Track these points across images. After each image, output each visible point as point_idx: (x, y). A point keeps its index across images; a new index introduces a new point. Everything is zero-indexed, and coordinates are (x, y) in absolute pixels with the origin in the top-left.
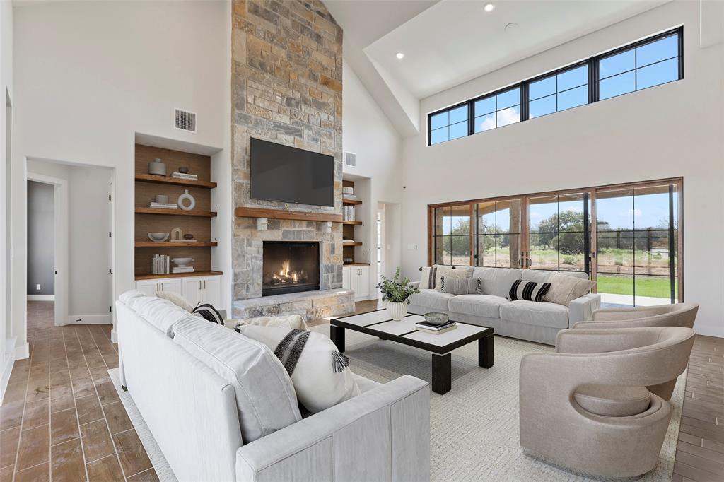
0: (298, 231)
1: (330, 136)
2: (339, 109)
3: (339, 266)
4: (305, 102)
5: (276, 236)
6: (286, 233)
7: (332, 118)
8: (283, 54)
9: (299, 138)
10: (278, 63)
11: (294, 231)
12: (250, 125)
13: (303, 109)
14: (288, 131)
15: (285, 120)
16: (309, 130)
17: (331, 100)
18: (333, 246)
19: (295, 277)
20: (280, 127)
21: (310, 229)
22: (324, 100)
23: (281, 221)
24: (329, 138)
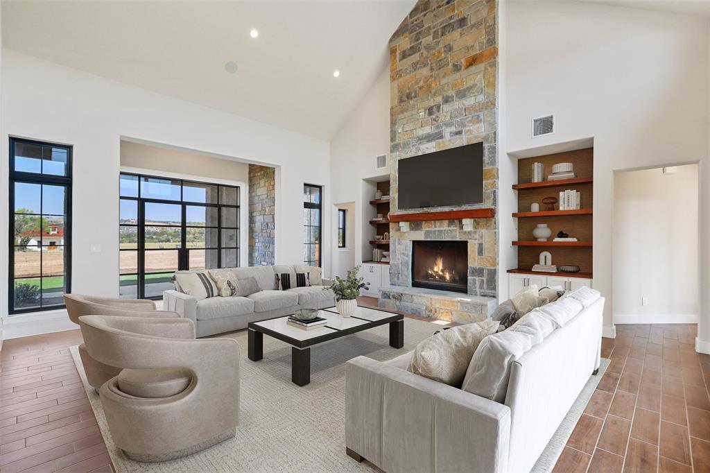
0: (438, 231)
1: (478, 120)
2: (491, 79)
3: (491, 270)
4: (447, 100)
5: (420, 236)
6: (427, 233)
7: (481, 98)
8: (425, 71)
9: (440, 140)
10: (421, 84)
11: (435, 232)
12: (400, 149)
13: (445, 110)
14: (429, 138)
15: (428, 130)
16: (451, 126)
17: (480, 76)
18: (480, 245)
19: (448, 276)
20: (422, 139)
21: (452, 228)
22: (470, 83)
23: (424, 222)
24: (477, 123)
